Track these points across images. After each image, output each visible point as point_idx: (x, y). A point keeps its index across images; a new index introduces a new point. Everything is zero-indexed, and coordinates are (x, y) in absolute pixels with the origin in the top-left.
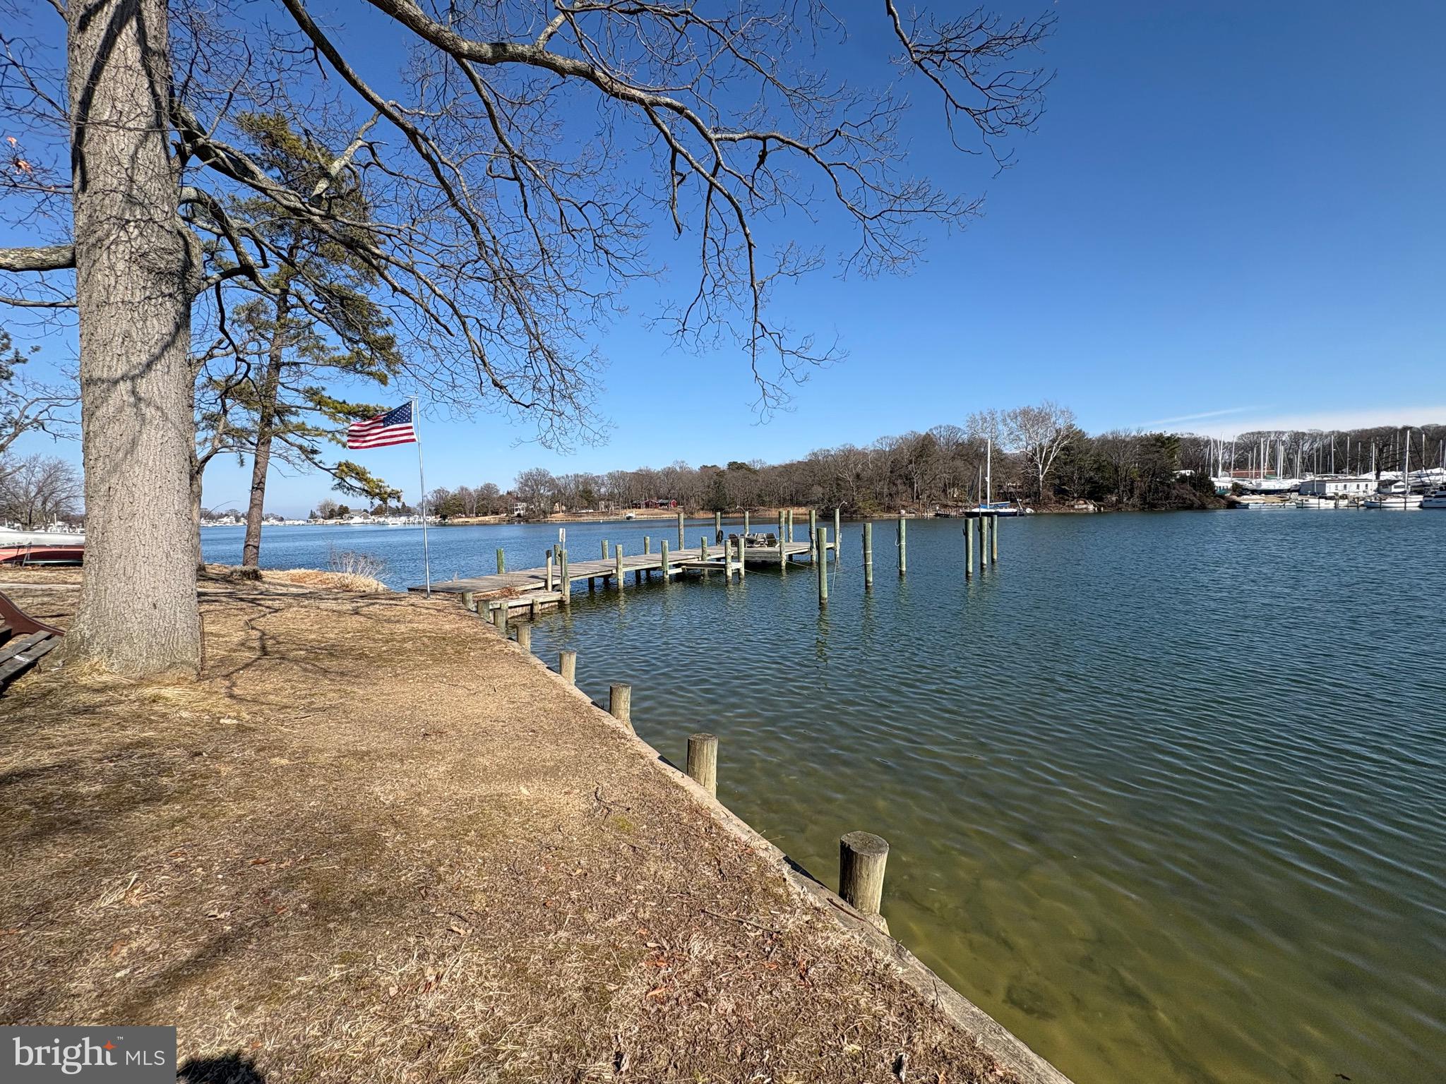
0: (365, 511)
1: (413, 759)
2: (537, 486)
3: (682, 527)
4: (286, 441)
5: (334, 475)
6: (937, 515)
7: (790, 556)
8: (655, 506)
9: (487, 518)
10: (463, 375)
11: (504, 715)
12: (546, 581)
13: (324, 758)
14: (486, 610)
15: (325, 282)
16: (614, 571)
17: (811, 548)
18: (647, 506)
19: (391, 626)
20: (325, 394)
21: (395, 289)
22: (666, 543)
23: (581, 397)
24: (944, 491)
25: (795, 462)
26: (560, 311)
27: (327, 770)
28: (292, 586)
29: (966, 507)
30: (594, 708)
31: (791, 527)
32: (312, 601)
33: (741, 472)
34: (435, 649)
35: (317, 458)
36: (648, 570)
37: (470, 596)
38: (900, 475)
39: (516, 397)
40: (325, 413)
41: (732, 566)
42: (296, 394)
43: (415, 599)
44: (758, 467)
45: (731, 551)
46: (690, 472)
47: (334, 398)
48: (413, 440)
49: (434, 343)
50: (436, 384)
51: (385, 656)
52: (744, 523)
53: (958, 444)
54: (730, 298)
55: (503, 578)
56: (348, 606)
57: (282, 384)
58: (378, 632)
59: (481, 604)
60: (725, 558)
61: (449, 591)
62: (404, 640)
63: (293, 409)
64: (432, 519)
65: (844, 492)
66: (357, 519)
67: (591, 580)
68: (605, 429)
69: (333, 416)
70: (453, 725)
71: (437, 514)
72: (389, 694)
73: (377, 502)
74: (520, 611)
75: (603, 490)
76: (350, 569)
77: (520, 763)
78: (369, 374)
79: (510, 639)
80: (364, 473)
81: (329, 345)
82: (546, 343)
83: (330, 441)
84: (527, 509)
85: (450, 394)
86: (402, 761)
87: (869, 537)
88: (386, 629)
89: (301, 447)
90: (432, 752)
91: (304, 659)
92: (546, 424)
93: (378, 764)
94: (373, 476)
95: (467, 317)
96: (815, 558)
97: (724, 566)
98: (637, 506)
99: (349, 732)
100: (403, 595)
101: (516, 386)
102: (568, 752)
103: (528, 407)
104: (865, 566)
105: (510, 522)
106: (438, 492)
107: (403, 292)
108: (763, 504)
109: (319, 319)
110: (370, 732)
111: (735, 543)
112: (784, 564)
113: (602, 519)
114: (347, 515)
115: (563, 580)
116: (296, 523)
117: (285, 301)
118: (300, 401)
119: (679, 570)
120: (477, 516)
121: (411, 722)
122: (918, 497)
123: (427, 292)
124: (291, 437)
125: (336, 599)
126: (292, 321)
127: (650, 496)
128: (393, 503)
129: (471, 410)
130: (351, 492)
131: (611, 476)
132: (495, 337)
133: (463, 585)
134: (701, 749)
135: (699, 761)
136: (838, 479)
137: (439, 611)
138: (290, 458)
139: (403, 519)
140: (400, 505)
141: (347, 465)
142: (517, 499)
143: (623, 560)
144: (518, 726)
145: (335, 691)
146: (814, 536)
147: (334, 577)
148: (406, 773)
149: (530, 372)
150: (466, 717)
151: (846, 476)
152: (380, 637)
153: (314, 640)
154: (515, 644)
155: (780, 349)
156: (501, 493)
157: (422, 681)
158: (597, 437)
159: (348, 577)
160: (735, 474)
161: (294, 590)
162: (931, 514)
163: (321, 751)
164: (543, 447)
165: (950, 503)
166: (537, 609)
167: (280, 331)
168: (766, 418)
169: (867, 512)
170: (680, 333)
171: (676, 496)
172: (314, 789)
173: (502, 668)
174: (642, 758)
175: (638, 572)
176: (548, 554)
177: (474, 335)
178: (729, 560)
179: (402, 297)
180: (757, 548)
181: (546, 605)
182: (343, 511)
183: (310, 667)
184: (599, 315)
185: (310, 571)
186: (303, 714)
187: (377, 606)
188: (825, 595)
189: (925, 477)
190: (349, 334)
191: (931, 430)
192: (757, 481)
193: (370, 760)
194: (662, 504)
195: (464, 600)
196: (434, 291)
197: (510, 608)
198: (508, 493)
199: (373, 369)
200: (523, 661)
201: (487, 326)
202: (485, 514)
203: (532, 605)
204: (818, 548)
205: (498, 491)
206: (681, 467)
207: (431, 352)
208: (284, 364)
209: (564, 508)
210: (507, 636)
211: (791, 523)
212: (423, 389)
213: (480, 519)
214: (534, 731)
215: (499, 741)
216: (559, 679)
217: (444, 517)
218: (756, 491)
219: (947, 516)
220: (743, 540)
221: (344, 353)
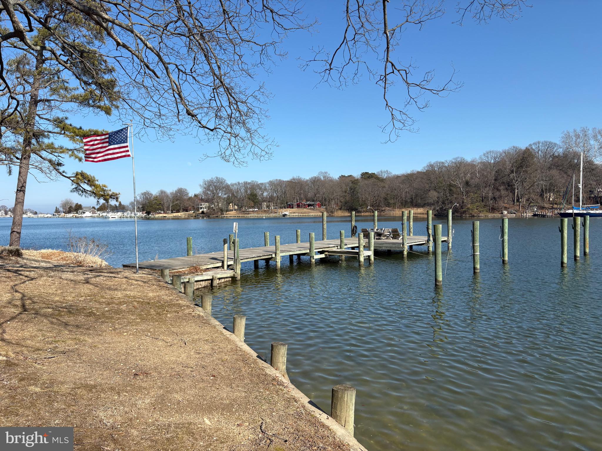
0: (93, 208)
1: (127, 392)
2: (216, 190)
3: (325, 223)
4: (41, 157)
5: (72, 181)
6: (535, 215)
7: (411, 247)
8: (305, 206)
9: (179, 214)
10: (166, 106)
11: (192, 363)
12: (223, 262)
13: (65, 388)
14: (178, 283)
15: (70, 41)
16: (274, 256)
17: (428, 240)
18: (298, 206)
19: (111, 292)
20: (68, 122)
21: (118, 44)
22: (313, 235)
23: (251, 122)
24: (542, 195)
25: (415, 172)
26: (237, 57)
27: (66, 398)
28: (42, 261)
29: (561, 209)
30: (259, 360)
31: (412, 223)
32: (56, 273)
33: (372, 180)
34: (142, 311)
35: (61, 169)
36: (299, 255)
37: (167, 272)
38: (503, 183)
39: (204, 123)
40: (68, 136)
41: (364, 254)
42: (48, 122)
43: (128, 273)
44: (385, 176)
45: (363, 241)
46: (331, 181)
47: (74, 125)
48: (129, 156)
49: (146, 84)
50: (147, 114)
51: (107, 314)
52: (374, 220)
53: (554, 157)
54: (367, 43)
55: (191, 259)
56: (81, 277)
57: (39, 115)
58: (102, 297)
59: (175, 278)
60: (358, 247)
61: (152, 268)
62: (120, 303)
63: (46, 133)
64: (140, 214)
65: (455, 196)
66: (88, 214)
67: (256, 262)
68: (269, 147)
69: (72, 138)
70: (156, 368)
71: (143, 210)
72: (109, 343)
73: (102, 201)
74: (203, 284)
75: (265, 194)
76: (82, 250)
77: (204, 400)
78: (99, 107)
79: (196, 305)
80: (93, 181)
81: (71, 86)
82: (227, 81)
83: (70, 156)
84: (209, 208)
85: (157, 122)
86: (119, 393)
87: (477, 233)
88: (108, 294)
89: (50, 161)
90: (140, 388)
91: (52, 315)
92: (225, 143)
93: (102, 395)
94: (100, 182)
95: (169, 64)
96: (431, 249)
97: (358, 253)
98: (291, 206)
99: (81, 370)
100: (119, 270)
101: (203, 115)
102: (240, 394)
103: (212, 130)
104: (474, 256)
105: (196, 217)
106: (144, 194)
107: (124, 46)
108: (388, 205)
109: (66, 68)
110: (96, 371)
111: (367, 235)
112: (405, 253)
113: (264, 216)
114: (81, 211)
115: (235, 261)
116: (46, 216)
117: (42, 55)
118: (51, 128)
119: (323, 256)
120: (172, 212)
121: (125, 365)
122: (518, 201)
123: (141, 45)
124: (44, 154)
125: (73, 272)
126: (46, 69)
127: (301, 199)
128: (113, 202)
129: (171, 133)
130: (84, 193)
131: (271, 183)
132: (189, 78)
133: (162, 264)
134: (342, 397)
135: (341, 406)
136: (450, 185)
137: (145, 282)
138: (44, 169)
139: (120, 214)
140: (117, 204)
141: (82, 174)
142: (202, 200)
143: (280, 247)
144: (203, 371)
145: (72, 339)
146: (431, 231)
147: (71, 255)
148: (122, 403)
149: (213, 104)
150: (164, 363)
151: (459, 183)
152: (104, 300)
153: (58, 301)
154: (200, 309)
155: (406, 82)
156: (190, 195)
157: (133, 334)
158: (263, 153)
159: (82, 257)
160: (366, 182)
161: (43, 264)
162: (529, 214)
163: (62, 383)
164: (223, 161)
165: (546, 205)
166: (216, 282)
167: (38, 77)
168: (393, 137)
169: (475, 212)
170: (328, 72)
171: (320, 199)
172: (58, 411)
173: (191, 327)
174: (296, 401)
175: (291, 256)
176: (225, 242)
177: (174, 77)
178: (362, 249)
179: (123, 50)
180: (383, 240)
181: (223, 280)
182: (78, 208)
183: (54, 320)
184: (266, 59)
185: (55, 251)
186: (50, 355)
187: (102, 278)
188: (440, 278)
189: (525, 185)
190: (85, 79)
191: (530, 145)
192: (384, 187)
193: (97, 392)
194: (309, 205)
195: (162, 275)
196: (146, 45)
197: (197, 281)
198: (195, 195)
199: (102, 104)
200: (206, 323)
201: (184, 70)
202: (178, 211)
203: (212, 280)
204: (435, 240)
205: (188, 194)
206: (324, 177)
207: (143, 90)
208: (40, 101)
209: (236, 207)
210: (194, 303)
211: (412, 220)
212: (138, 118)
213: (175, 214)
214: (214, 376)
215: (189, 382)
216: (233, 337)
217: (148, 213)
218: (383, 195)
219: (544, 216)
220: (373, 233)
221: (81, 91)
